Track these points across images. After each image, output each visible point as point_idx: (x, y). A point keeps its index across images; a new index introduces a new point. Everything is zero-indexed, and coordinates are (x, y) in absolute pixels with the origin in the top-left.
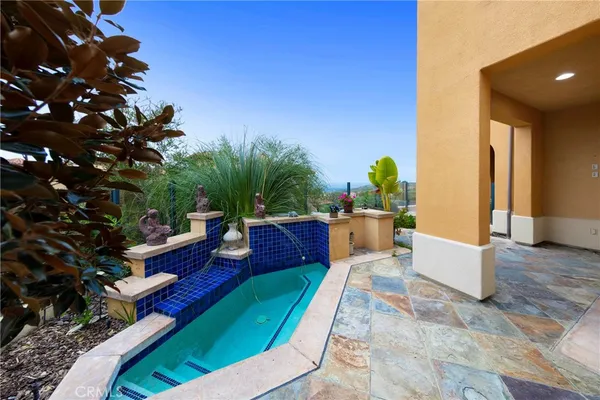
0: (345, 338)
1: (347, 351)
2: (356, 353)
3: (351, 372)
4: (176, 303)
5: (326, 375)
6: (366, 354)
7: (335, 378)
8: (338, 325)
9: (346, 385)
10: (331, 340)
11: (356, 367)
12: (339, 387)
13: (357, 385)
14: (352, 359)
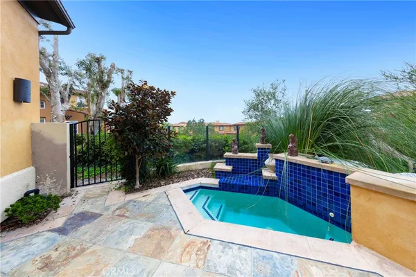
0: (208, 249)
1: (196, 249)
2: (193, 256)
3: (179, 251)
4: (225, 180)
5: (180, 237)
6: (193, 264)
7: (177, 241)
8: (220, 244)
9: (173, 247)
10: (205, 240)
11: (182, 255)
12: (172, 244)
13: (170, 253)
14: (188, 252)
